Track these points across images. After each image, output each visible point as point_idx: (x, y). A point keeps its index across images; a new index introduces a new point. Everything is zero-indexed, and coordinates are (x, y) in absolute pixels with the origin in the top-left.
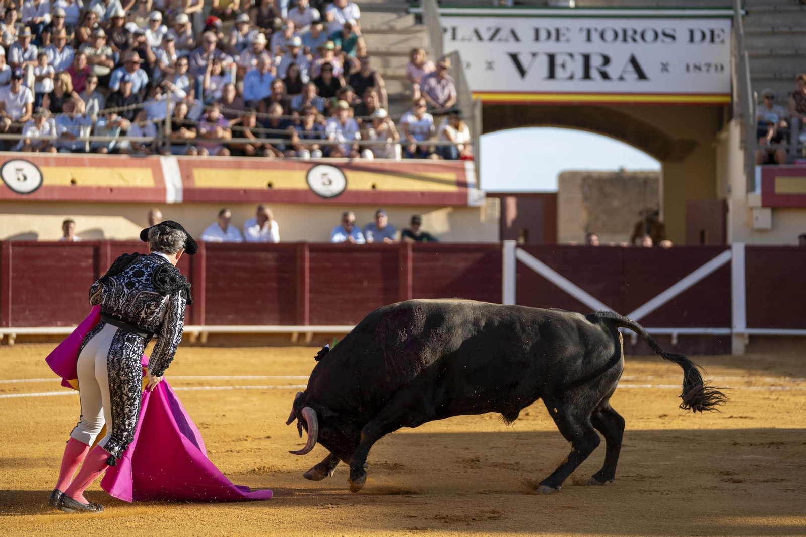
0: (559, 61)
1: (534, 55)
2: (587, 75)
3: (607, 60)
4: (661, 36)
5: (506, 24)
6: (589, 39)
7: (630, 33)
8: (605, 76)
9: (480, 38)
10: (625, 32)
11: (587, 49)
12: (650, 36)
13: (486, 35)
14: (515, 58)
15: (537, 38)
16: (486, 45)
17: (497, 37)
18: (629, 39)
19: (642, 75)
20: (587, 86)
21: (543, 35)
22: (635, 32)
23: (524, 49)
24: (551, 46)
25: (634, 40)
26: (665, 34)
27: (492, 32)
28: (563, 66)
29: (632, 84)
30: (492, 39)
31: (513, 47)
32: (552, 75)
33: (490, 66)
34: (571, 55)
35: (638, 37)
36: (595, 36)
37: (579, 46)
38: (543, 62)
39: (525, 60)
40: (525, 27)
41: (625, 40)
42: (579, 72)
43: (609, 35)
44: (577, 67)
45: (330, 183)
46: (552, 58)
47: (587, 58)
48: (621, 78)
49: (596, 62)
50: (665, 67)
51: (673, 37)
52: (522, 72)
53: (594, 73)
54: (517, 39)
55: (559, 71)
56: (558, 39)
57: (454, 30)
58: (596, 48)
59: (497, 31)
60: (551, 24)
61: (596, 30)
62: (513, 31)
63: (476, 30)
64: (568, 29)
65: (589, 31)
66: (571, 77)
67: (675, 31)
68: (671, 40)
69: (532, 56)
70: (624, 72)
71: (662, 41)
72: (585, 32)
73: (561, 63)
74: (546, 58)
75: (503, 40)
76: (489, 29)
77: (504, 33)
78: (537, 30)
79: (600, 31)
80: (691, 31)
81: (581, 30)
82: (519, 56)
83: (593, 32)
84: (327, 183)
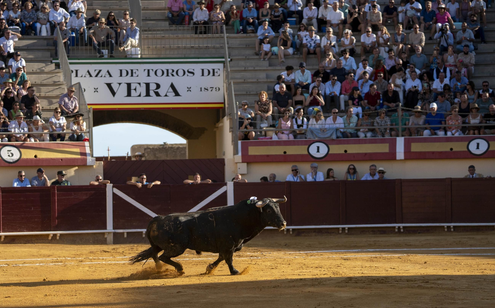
0: (133, 87)
1: (120, 84)
2: (148, 95)
3: (158, 86)
4: (187, 73)
5: (104, 68)
6: (149, 75)
7: (170, 71)
8: (157, 94)
9: (91, 76)
10: (168, 70)
11: (148, 80)
12: (181, 73)
13: (94, 74)
14: (109, 85)
15: (121, 76)
16: (94, 78)
17: (100, 75)
18: (170, 75)
19: (177, 94)
20: (148, 100)
21: (124, 73)
22: (173, 71)
23: (114, 81)
24: (129, 79)
25: (173, 75)
26: (188, 72)
27: (97, 72)
28: (135, 89)
29: (172, 98)
30: (96, 76)
31: (109, 80)
32: (129, 95)
33: (96, 90)
34: (139, 84)
35: (174, 73)
36: (152, 73)
37: (143, 78)
38: (124, 87)
39: (115, 87)
40: (115, 69)
41: (168, 75)
42: (144, 93)
43: (159, 73)
44: (142, 90)
45: (12, 155)
46: (129, 85)
47: (148, 85)
48: (166, 96)
49: (153, 87)
50: (189, 89)
51: (193, 73)
52: (114, 93)
53: (152, 93)
54: (111, 76)
55: (133, 92)
56: (132, 76)
57: (77, 71)
58: (153, 80)
59: (100, 71)
60: (129, 67)
61: (152, 70)
62: (108, 72)
63: (88, 72)
64: (137, 70)
65: (149, 70)
66: (140, 96)
67: (194, 70)
68: (192, 75)
69: (118, 85)
70: (167, 92)
71: (188, 75)
72: (146, 71)
73: (134, 88)
74: (126, 85)
75: (103, 76)
76: (95, 70)
77: (104, 73)
78: (121, 71)
79: (154, 71)
80: (203, 70)
81: (145, 70)
82: (112, 85)
83: (151, 71)
84: (11, 155)
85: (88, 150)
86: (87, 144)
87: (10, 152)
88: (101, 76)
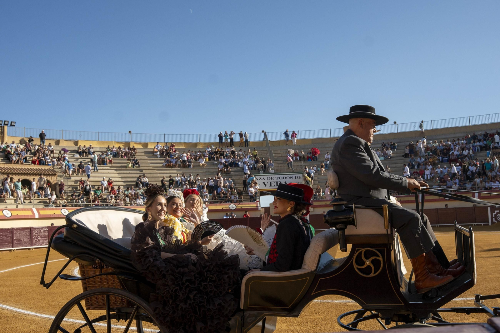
0: (272, 183)
5: (262, 177)
6: (277, 179)
7: (284, 177)
9: (258, 180)
12: (288, 178)
13: (259, 179)
14: (264, 183)
15: (268, 179)
16: (259, 181)
21: (269, 178)
23: (266, 181)
24: (270, 180)
26: (291, 177)
30: (260, 180)
31: (264, 181)
32: (271, 186)
33: (260, 185)
34: (274, 182)
35: (286, 178)
36: (278, 178)
37: (275, 180)
38: (269, 183)
39: (266, 183)
40: (266, 177)
41: (284, 179)
43: (281, 178)
46: (271, 183)
47: (277, 182)
52: (266, 185)
54: (264, 179)
55: (272, 185)
56: (272, 179)
58: (279, 180)
60: (270, 176)
64: (273, 177)
66: (274, 186)
75: (262, 180)
80: (295, 177)
81: (276, 177)
85: (259, 205)
86: (258, 203)
87: (232, 206)
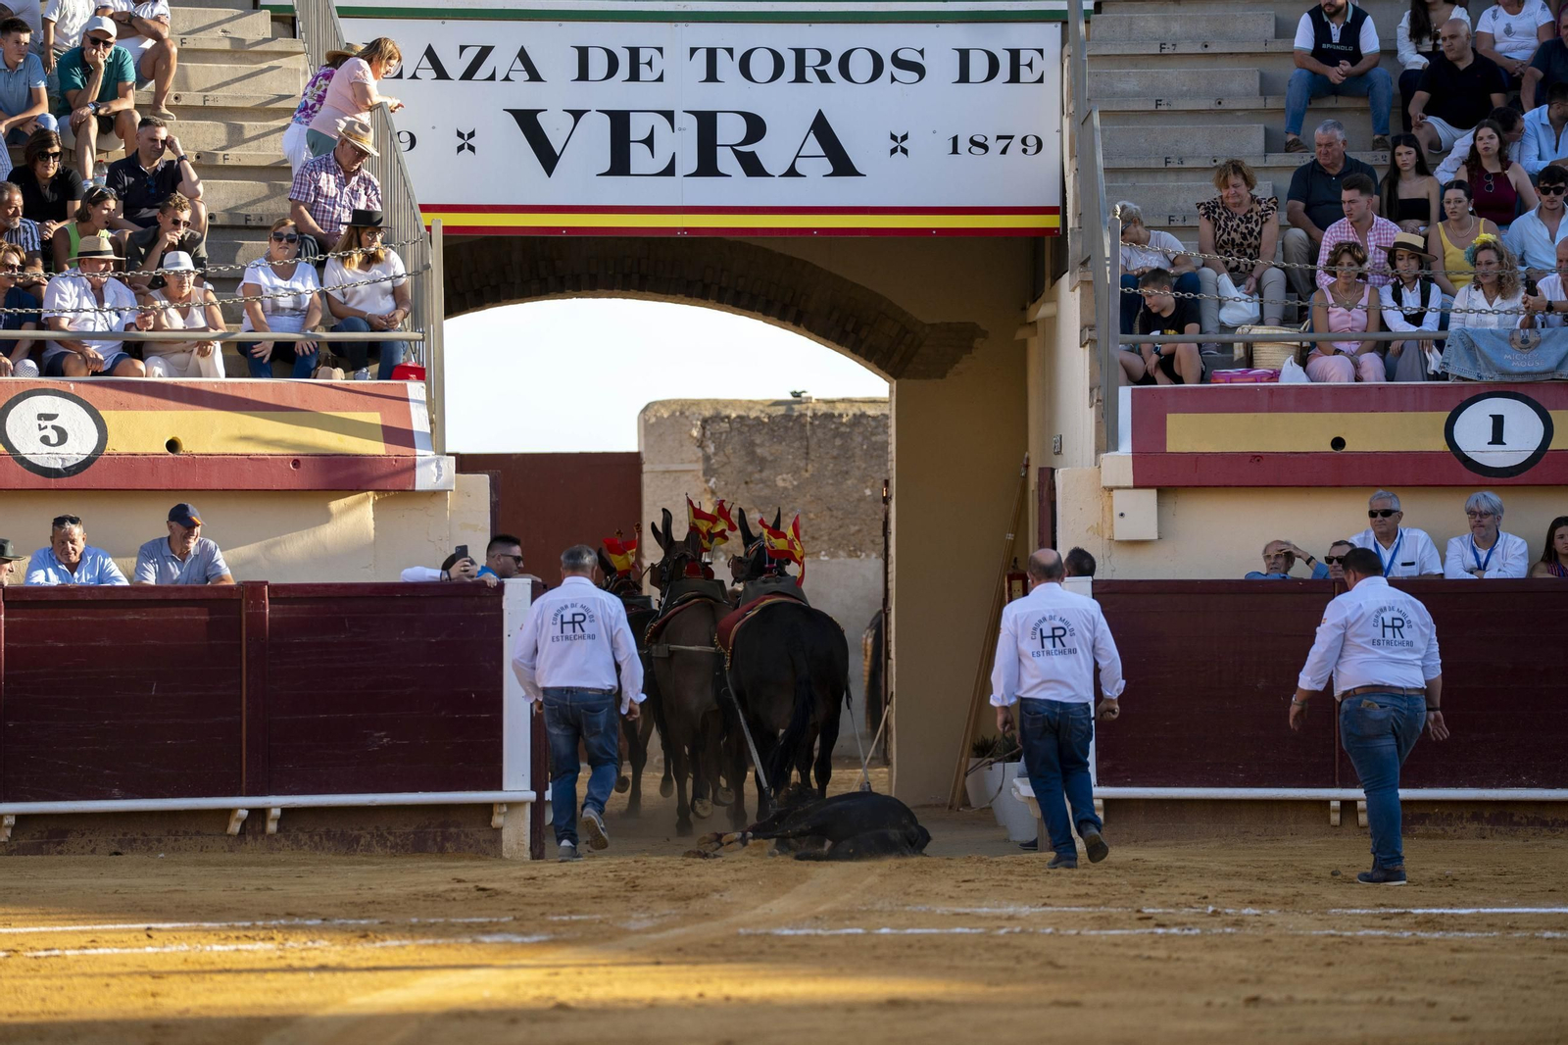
0: (638, 129)
1: (577, 115)
2: (707, 166)
3: (756, 127)
4: (889, 67)
5: (505, 39)
6: (712, 76)
7: (812, 59)
8: (752, 166)
9: (442, 74)
10: (800, 54)
11: (708, 98)
12: (861, 66)
13: (455, 66)
14: (527, 120)
15: (583, 75)
16: (455, 86)
17: (484, 71)
18: (810, 74)
19: (842, 166)
20: (707, 190)
21: (598, 64)
22: (826, 57)
23: (552, 100)
24: (618, 93)
25: (824, 77)
26: (897, 61)
27: (470, 55)
28: (649, 142)
29: (818, 185)
30: (468, 75)
31: (526, 96)
32: (620, 165)
33: (466, 142)
34: (669, 115)
35: (832, 69)
36: (727, 67)
37: (687, 90)
38: (598, 130)
39: (555, 127)
40: (554, 43)
41: (800, 77)
42: (689, 161)
43: (762, 65)
44: (683, 144)
45: (63, 436)
46: (620, 121)
47: (707, 122)
48: (792, 172)
49: (731, 130)
50: (899, 144)
51: (920, 70)
52: (548, 158)
53: (726, 160)
54: (534, 76)
55: (638, 154)
56: (634, 76)
58: (730, 95)
59: (485, 52)
60: (618, 37)
61: (730, 51)
62: (523, 56)
63: (430, 53)
64: (660, 50)
65: (712, 54)
66: (669, 171)
67: (922, 52)
68: (914, 76)
69: (571, 119)
70: (797, 156)
71: (893, 79)
72: (701, 55)
73: (645, 135)
74: (607, 119)
75: (500, 76)
76: (462, 48)
77: (502, 60)
78: (583, 53)
79: (738, 55)
80: (964, 54)
81: (693, 51)
82: (540, 117)
83: (722, 57)
84: (54, 438)
85: (419, 421)
86: (415, 389)
87: (49, 423)
88: (492, 78)
